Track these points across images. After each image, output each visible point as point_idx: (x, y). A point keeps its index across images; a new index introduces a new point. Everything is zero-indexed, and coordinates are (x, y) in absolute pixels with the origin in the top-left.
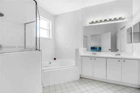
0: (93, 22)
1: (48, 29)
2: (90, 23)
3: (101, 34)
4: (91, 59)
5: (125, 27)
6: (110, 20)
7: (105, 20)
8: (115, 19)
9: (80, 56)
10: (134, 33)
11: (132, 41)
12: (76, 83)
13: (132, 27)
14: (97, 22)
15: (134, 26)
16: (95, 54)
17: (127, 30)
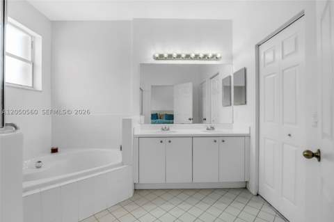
0: (161, 57)
1: (30, 59)
2: (157, 59)
3: (173, 86)
4: (161, 142)
5: (218, 74)
6: (197, 57)
7: (188, 57)
8: (205, 57)
9: (135, 137)
10: (235, 87)
11: (232, 102)
12: (126, 207)
13: (232, 75)
14: (170, 57)
15: (235, 74)
16: (168, 129)
17: (223, 80)
